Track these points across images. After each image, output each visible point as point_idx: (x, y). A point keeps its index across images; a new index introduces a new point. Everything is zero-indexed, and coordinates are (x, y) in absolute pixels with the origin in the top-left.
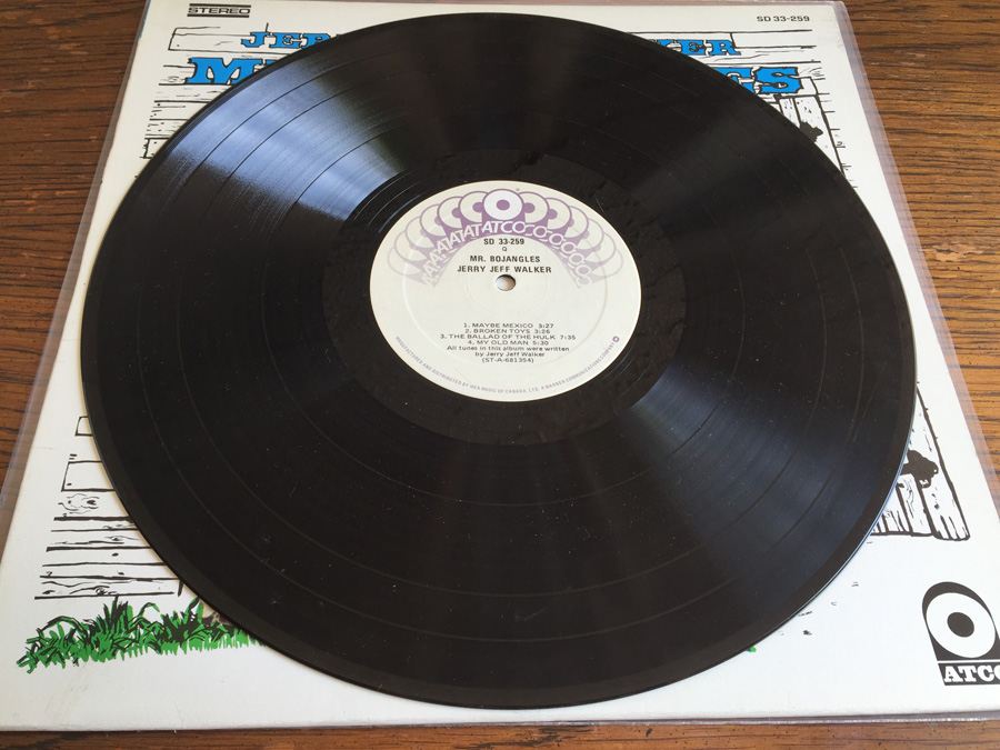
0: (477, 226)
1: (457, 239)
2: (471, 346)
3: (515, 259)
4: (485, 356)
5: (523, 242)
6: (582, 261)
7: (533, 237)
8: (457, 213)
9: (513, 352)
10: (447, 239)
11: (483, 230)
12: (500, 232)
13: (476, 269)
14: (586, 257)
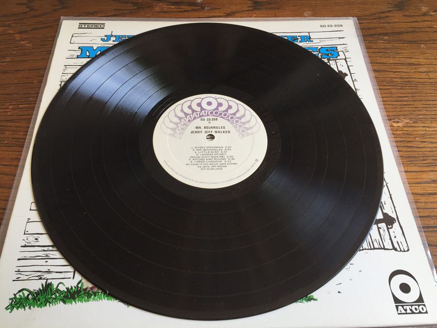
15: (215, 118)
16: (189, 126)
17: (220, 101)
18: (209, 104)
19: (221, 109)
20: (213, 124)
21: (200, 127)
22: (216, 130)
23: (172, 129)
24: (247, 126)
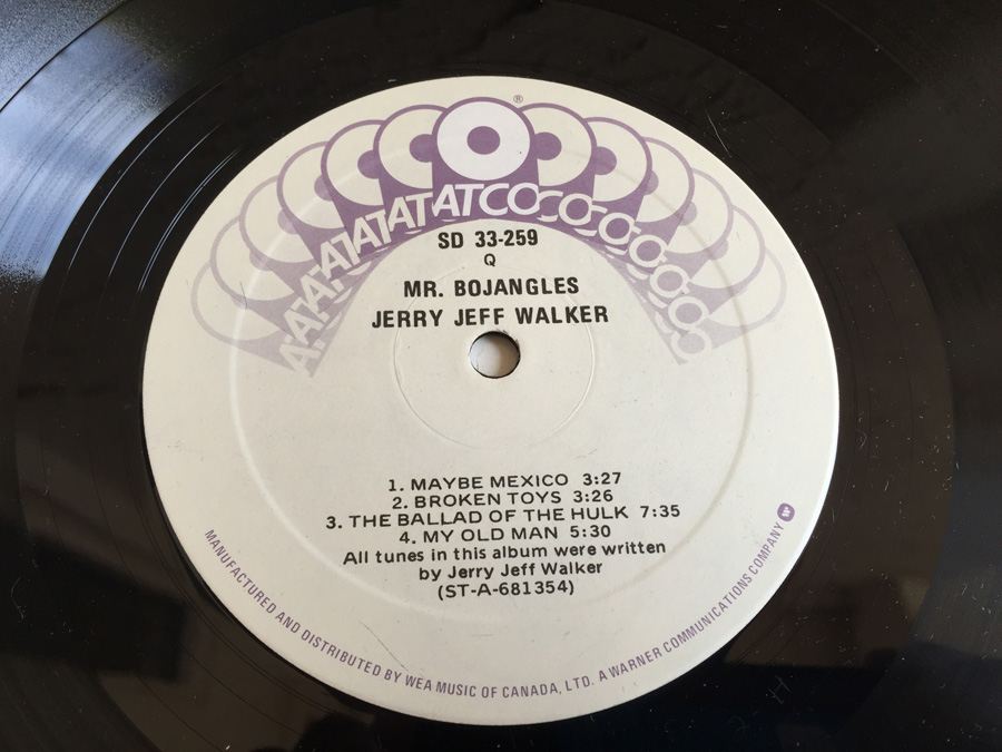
0: (420, 199)
1: (372, 238)
2: (408, 548)
3: (516, 287)
4: (444, 580)
5: (534, 238)
6: (684, 288)
7: (560, 225)
8: (371, 164)
9: (518, 562)
10: (344, 237)
11: (436, 210)
12: (477, 213)
13: (420, 317)
14: (691, 273)
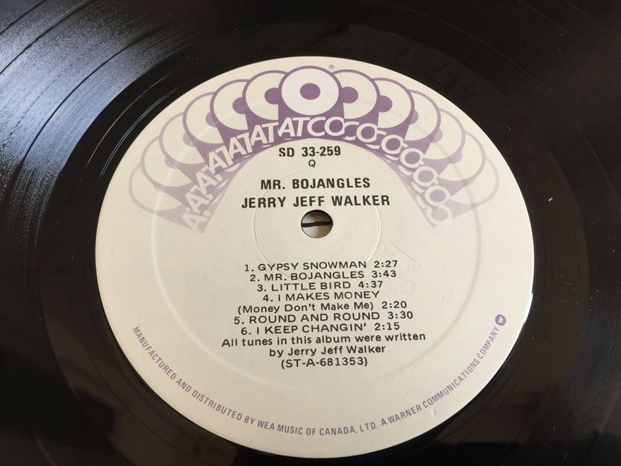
15: (333, 144)
16: (235, 179)
17: (347, 81)
18: (310, 91)
19: (353, 111)
20: (327, 167)
21: (277, 184)
22: (336, 192)
23: (171, 191)
24: (450, 174)
